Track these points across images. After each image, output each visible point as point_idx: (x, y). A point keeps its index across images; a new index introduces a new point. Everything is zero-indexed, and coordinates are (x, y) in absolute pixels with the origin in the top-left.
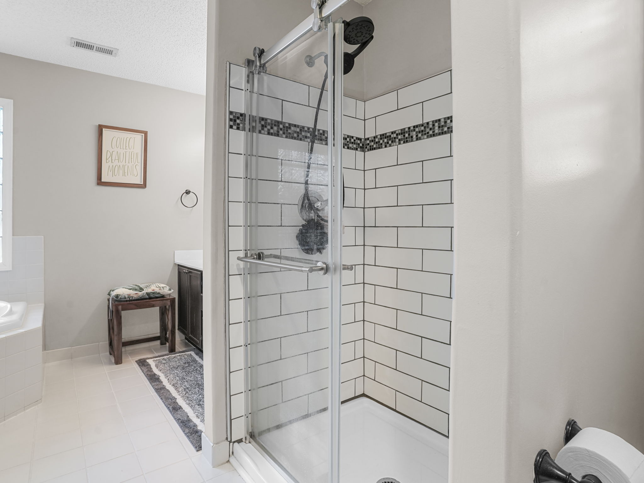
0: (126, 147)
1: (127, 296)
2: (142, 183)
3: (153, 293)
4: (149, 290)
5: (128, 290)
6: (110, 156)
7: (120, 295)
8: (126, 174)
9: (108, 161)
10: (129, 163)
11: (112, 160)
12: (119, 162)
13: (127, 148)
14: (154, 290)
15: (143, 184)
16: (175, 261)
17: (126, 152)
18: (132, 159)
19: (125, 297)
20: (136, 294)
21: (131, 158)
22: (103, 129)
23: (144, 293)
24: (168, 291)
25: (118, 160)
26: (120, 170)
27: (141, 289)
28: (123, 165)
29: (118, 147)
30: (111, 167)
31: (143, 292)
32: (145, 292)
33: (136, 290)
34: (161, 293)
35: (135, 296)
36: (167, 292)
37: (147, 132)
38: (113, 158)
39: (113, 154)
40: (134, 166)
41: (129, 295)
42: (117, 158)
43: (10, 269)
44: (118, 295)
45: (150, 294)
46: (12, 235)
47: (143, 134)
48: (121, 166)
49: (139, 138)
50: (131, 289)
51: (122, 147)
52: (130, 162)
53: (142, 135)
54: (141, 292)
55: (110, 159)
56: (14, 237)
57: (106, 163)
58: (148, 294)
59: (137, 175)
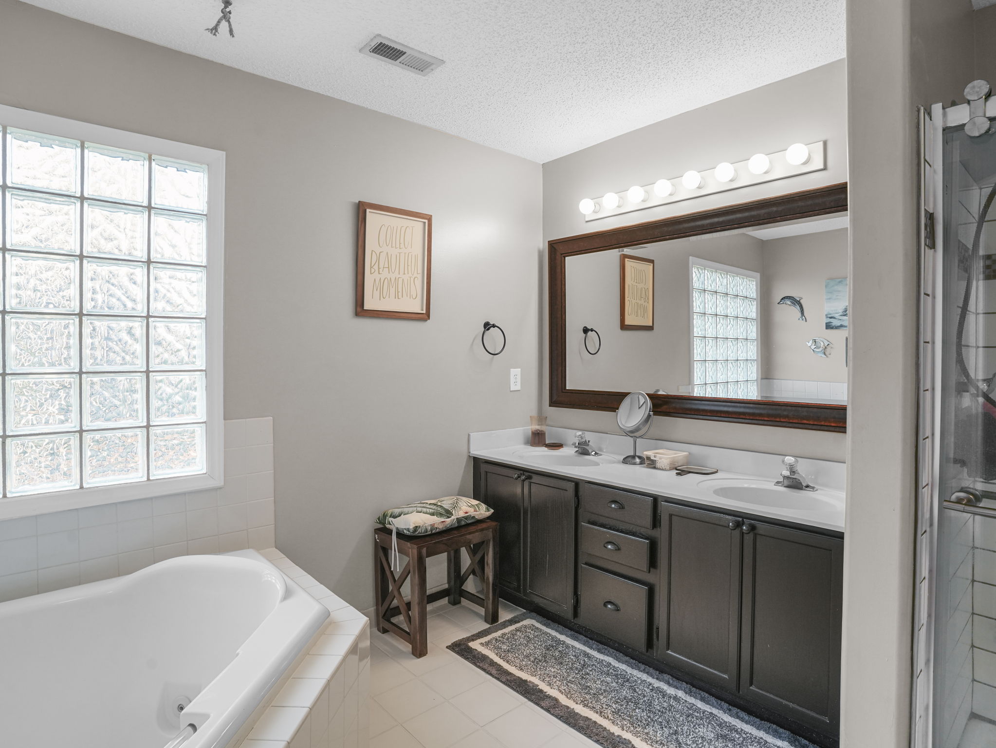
0: (400, 243)
1: (429, 528)
2: (424, 312)
3: (466, 518)
4: (461, 514)
5: (429, 516)
6: (376, 262)
7: (420, 527)
8: (400, 294)
9: (373, 271)
10: (404, 274)
11: (379, 268)
12: (389, 273)
13: (402, 245)
14: (466, 513)
15: (426, 314)
16: (472, 452)
17: (400, 253)
18: (410, 267)
19: (426, 529)
20: (443, 522)
21: (408, 266)
22: (368, 210)
23: (454, 520)
24: (486, 512)
25: (389, 268)
26: (391, 287)
27: (448, 513)
28: (396, 278)
29: (388, 244)
30: (377, 282)
31: (453, 517)
32: (456, 517)
33: (441, 515)
34: (476, 517)
35: (441, 527)
36: (484, 514)
37: (431, 216)
38: (381, 266)
39: (380, 258)
40: (412, 279)
41: (432, 526)
42: (386, 266)
43: (221, 483)
44: (417, 527)
45: (462, 520)
46: (223, 418)
47: (426, 221)
48: (393, 280)
49: (417, 227)
50: (432, 514)
51: (394, 245)
52: (406, 272)
53: (425, 223)
54: (449, 517)
55: (376, 267)
56: (227, 421)
57: (371, 274)
58: (459, 520)
59: (416, 297)
